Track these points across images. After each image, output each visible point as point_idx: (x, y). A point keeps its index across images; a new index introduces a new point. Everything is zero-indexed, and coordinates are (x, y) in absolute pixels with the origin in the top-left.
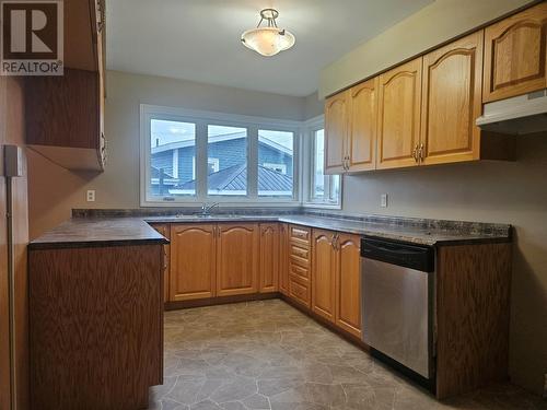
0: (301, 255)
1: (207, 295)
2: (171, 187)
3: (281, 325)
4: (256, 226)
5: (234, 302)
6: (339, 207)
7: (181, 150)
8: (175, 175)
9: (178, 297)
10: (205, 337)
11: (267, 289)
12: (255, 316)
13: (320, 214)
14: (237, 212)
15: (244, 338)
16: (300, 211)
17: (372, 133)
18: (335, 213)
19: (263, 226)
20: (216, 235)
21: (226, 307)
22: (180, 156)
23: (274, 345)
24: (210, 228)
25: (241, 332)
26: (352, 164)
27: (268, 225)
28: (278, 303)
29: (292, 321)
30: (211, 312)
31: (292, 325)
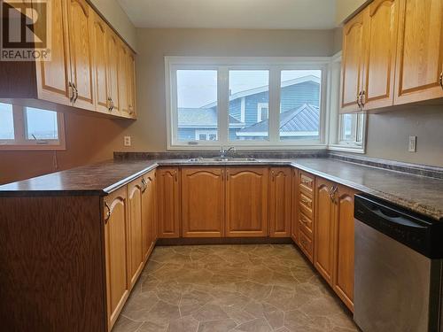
0: (306, 204)
1: (216, 234)
2: (239, 130)
3: (278, 277)
4: (266, 170)
5: (245, 244)
6: (362, 151)
7: (247, 98)
8: (243, 120)
9: (189, 234)
10: (196, 279)
11: (278, 234)
12: (257, 263)
13: (343, 158)
14: (256, 155)
15: (231, 288)
16: (325, 155)
17: (390, 58)
18: (358, 158)
19: (274, 171)
20: (224, 178)
21: (234, 247)
22: (246, 103)
23: (257, 302)
24: (218, 171)
25: (232, 279)
26: (368, 100)
27: (280, 169)
28: (289, 250)
29: (292, 274)
30: (219, 252)
31: (290, 279)
